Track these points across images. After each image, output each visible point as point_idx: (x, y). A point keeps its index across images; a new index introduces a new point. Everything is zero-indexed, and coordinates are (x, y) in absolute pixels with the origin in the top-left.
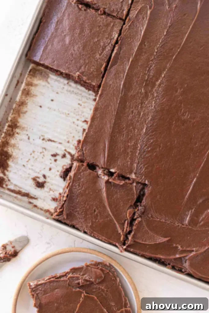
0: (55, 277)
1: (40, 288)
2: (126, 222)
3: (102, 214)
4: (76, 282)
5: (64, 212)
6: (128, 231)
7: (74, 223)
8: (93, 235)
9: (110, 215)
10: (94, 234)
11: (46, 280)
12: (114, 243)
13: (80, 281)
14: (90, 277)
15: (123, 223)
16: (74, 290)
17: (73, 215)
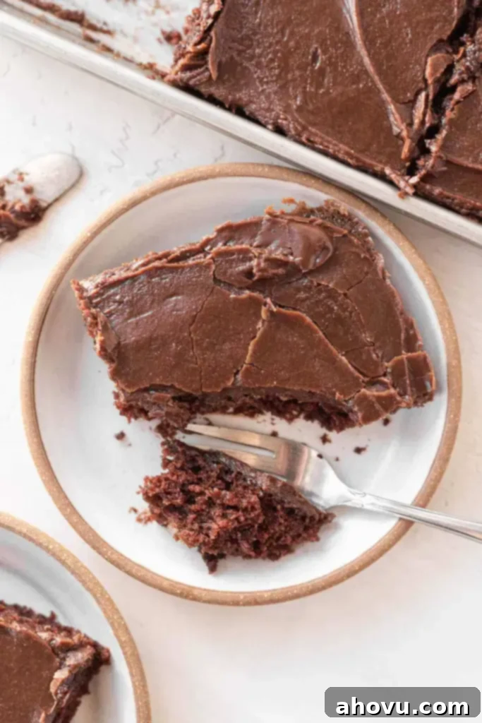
0: (166, 256)
1: (115, 294)
2: (423, 95)
3: (340, 69)
4: (242, 267)
5: (210, 58)
6: (427, 125)
7: (243, 96)
8: (308, 140)
9: (366, 72)
10: (311, 133)
11: (137, 269)
12: (378, 168)
13: (254, 262)
14: (285, 252)
15: (410, 101)
16: (232, 296)
17: (239, 68)
